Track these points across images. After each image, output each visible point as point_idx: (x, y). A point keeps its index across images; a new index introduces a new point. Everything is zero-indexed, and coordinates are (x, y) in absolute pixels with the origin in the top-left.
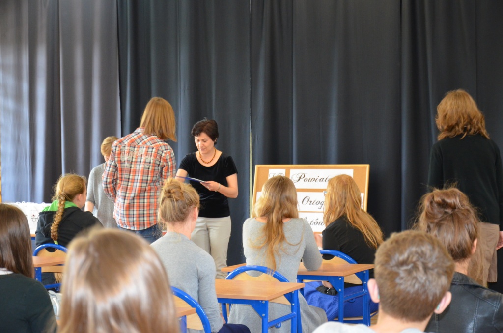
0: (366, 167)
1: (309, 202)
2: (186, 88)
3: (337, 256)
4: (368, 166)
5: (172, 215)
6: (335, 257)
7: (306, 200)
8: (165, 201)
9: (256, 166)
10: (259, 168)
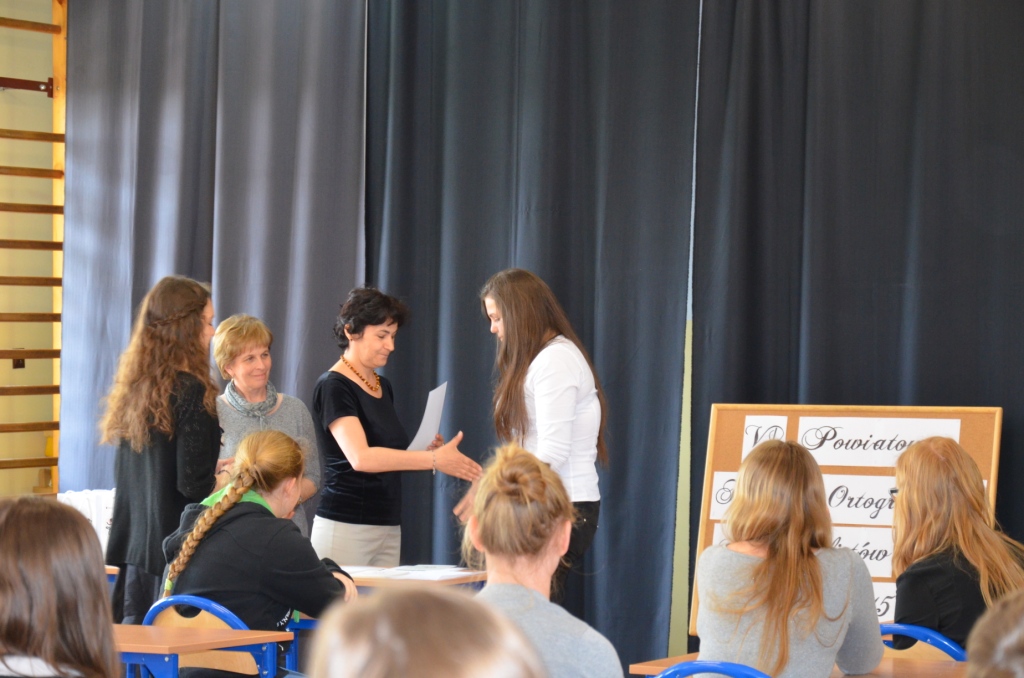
0: (994, 414)
1: (847, 501)
2: (533, 207)
3: (925, 639)
4: (998, 411)
5: (511, 538)
6: (919, 643)
7: (839, 494)
8: (494, 503)
9: (714, 407)
10: (719, 410)
